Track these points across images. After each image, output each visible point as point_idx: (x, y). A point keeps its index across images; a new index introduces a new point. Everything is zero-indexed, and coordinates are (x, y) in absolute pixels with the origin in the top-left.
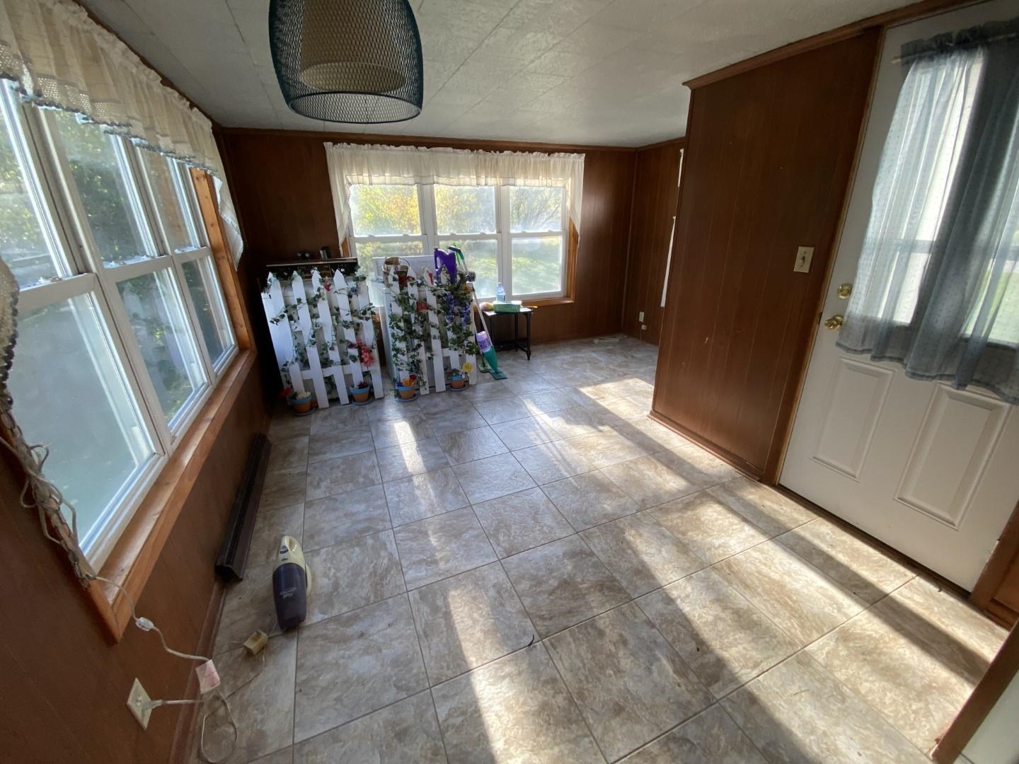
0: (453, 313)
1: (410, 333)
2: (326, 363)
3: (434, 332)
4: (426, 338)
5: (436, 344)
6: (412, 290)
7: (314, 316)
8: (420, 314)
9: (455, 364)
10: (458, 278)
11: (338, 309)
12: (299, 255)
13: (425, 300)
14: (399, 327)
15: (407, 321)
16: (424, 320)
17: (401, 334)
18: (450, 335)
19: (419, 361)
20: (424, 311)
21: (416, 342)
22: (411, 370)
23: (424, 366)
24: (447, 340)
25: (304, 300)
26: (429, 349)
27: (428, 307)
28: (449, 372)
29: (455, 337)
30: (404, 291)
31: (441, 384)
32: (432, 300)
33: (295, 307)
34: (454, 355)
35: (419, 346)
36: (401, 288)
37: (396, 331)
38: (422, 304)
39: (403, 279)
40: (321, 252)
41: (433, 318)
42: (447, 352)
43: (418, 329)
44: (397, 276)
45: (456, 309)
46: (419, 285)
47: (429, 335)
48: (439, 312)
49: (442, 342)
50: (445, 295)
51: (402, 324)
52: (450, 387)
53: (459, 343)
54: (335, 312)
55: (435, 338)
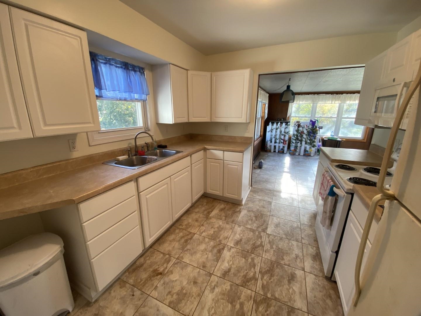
0: (311, 136)
1: (297, 139)
2: (275, 142)
3: (304, 140)
4: (301, 141)
5: (303, 143)
6: (301, 129)
7: (276, 132)
8: (301, 135)
9: (308, 149)
10: (315, 127)
11: (281, 131)
12: (277, 119)
13: (304, 131)
14: (294, 137)
15: (297, 136)
16: (302, 136)
17: (295, 138)
18: (308, 141)
19: (297, 146)
20: (302, 134)
21: (298, 141)
22: (295, 148)
23: (298, 148)
24: (307, 142)
25: (275, 128)
26: (301, 144)
27: (304, 133)
28: (305, 151)
29: (309, 142)
30: (299, 129)
31: (302, 153)
32: (305, 132)
33: (273, 129)
34: (308, 147)
35: (299, 142)
36: (298, 128)
37: (294, 138)
38: (303, 132)
39: (299, 126)
40: (282, 119)
41: (304, 136)
42: (306, 145)
43: (300, 138)
44: (297, 125)
45: (312, 135)
46: (303, 128)
47: (302, 140)
48: (306, 135)
49: (305, 143)
50: (310, 131)
51: (295, 136)
52: (304, 155)
53: (310, 144)
54: (281, 132)
55: (303, 141)
